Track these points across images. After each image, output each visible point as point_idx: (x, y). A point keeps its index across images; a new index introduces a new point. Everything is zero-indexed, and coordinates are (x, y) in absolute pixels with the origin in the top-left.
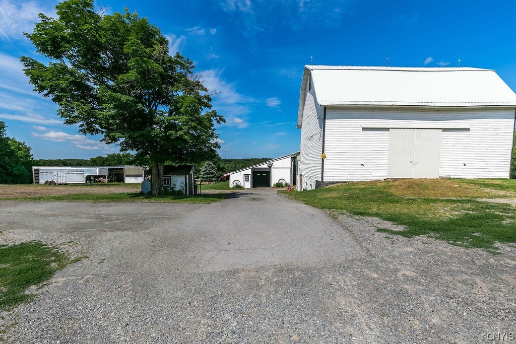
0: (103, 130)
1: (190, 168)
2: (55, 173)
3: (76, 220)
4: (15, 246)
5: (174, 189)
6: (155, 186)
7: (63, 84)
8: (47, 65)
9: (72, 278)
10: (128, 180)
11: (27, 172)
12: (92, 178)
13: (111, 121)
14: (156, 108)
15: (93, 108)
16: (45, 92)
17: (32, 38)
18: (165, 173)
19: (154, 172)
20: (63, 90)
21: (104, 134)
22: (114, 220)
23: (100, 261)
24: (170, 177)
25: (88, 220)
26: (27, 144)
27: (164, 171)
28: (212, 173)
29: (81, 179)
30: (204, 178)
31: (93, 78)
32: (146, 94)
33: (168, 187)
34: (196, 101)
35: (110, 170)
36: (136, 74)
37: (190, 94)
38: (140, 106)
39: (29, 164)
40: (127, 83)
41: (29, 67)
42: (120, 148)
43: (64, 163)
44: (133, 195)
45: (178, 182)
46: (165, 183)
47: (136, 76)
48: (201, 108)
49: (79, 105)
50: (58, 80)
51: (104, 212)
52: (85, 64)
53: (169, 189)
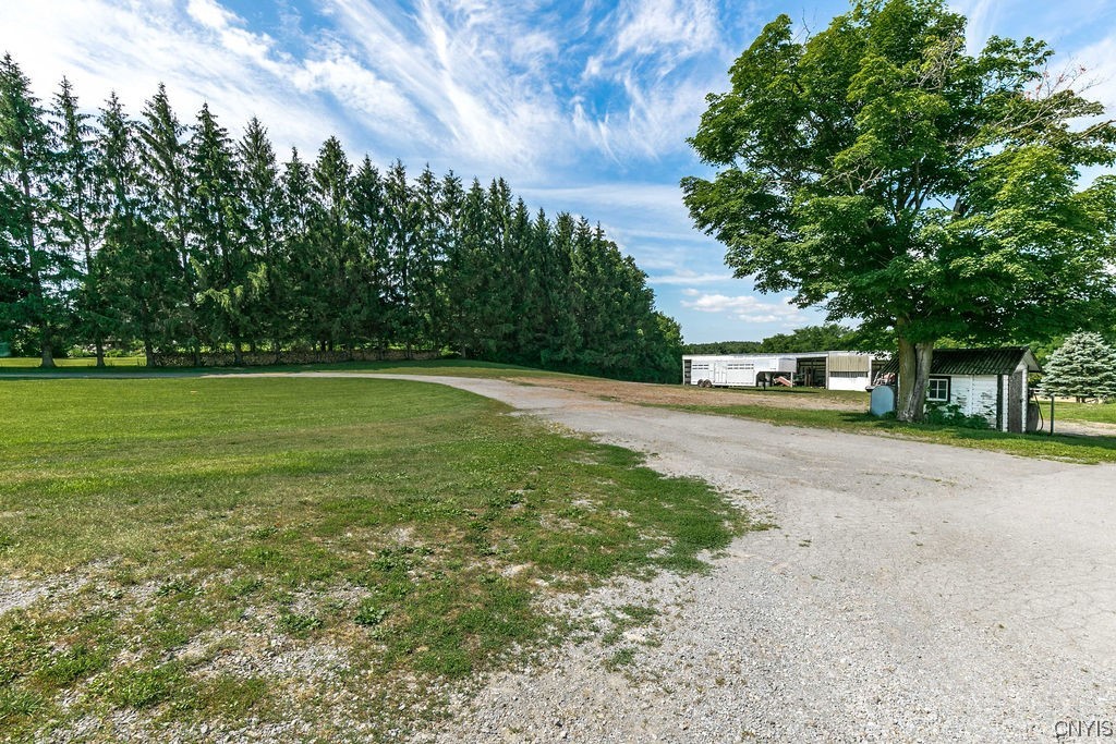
0: (795, 280)
1: (1017, 355)
2: (711, 367)
3: (749, 453)
4: (675, 479)
5: (961, 410)
6: (905, 399)
7: (735, 205)
8: (713, 180)
9: (759, 558)
10: (834, 384)
11: (675, 366)
12: (767, 378)
13: (813, 259)
14: (918, 208)
15: (781, 240)
16: (709, 226)
17: (695, 142)
18: (934, 369)
19: (906, 365)
20: (734, 218)
21: (797, 288)
22: (817, 464)
23: (803, 543)
24: (949, 378)
25: (770, 456)
26: (677, 321)
27: (933, 364)
28: (1096, 371)
29: (749, 379)
30: (1058, 384)
31: (783, 178)
32: (892, 179)
33: (941, 404)
34: (1057, 153)
35: (799, 360)
36: (875, 140)
37: (1032, 139)
38: (879, 211)
39: (680, 351)
40: (852, 166)
41: (690, 193)
42: (826, 313)
43: (722, 349)
44: (850, 418)
45: (974, 393)
46: (933, 395)
47: (874, 144)
48: (1074, 173)
49: (758, 239)
50: (727, 201)
51: (795, 446)
52: (770, 156)
53: (944, 409)
